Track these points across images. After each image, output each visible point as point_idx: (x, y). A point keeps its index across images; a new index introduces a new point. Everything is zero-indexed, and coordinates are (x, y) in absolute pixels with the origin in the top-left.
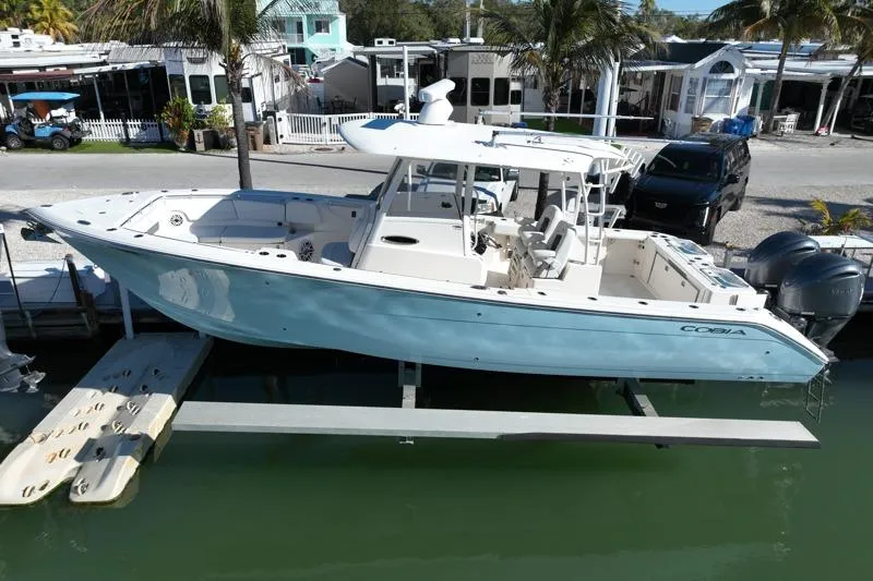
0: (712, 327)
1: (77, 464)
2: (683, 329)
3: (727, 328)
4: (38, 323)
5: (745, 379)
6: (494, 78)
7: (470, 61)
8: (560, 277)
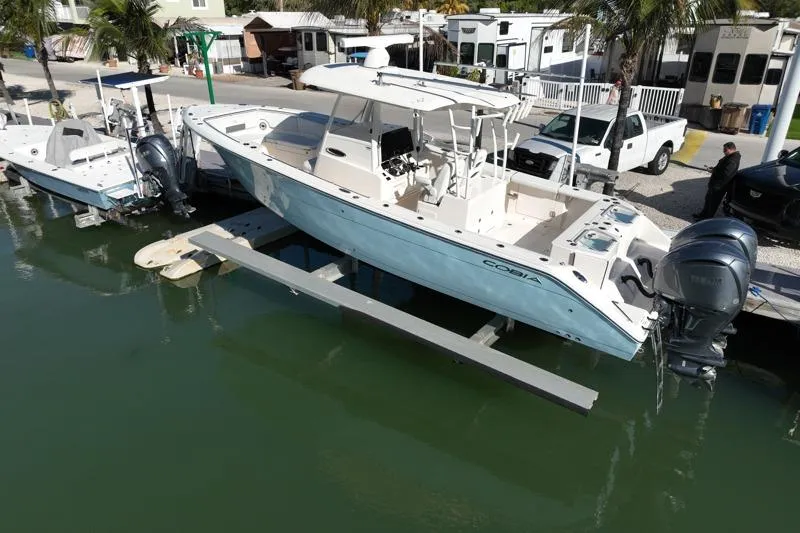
0: (511, 267)
1: (179, 259)
2: (485, 262)
3: (524, 272)
5: (563, 334)
6: (746, 54)
7: (721, 35)
8: (438, 204)
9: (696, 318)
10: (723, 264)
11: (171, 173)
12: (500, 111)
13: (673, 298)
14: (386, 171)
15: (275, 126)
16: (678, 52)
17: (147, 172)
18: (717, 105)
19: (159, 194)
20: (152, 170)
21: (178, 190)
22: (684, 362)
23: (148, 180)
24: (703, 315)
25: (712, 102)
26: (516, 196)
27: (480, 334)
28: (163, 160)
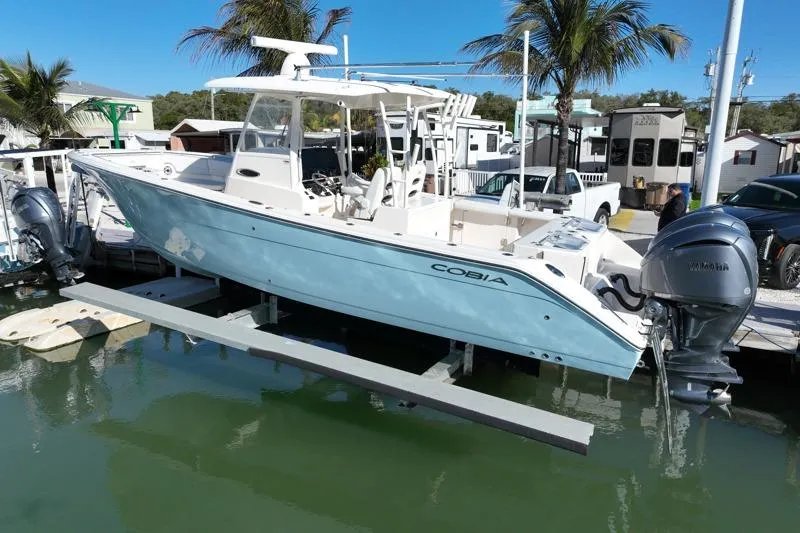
0: (467, 269)
1: (55, 328)
2: (433, 267)
3: (485, 272)
4: (138, 259)
5: (538, 356)
6: (659, 138)
7: (634, 122)
8: (371, 219)
9: (700, 319)
10: (727, 244)
11: (54, 230)
12: (440, 100)
13: (668, 296)
14: (309, 191)
15: (182, 170)
16: (593, 153)
17: (24, 232)
18: (640, 186)
19: (39, 260)
20: (32, 228)
21: (62, 252)
22: (689, 386)
23: (25, 241)
24: (709, 314)
25: (634, 183)
26: (460, 226)
27: (432, 371)
28: (44, 214)
